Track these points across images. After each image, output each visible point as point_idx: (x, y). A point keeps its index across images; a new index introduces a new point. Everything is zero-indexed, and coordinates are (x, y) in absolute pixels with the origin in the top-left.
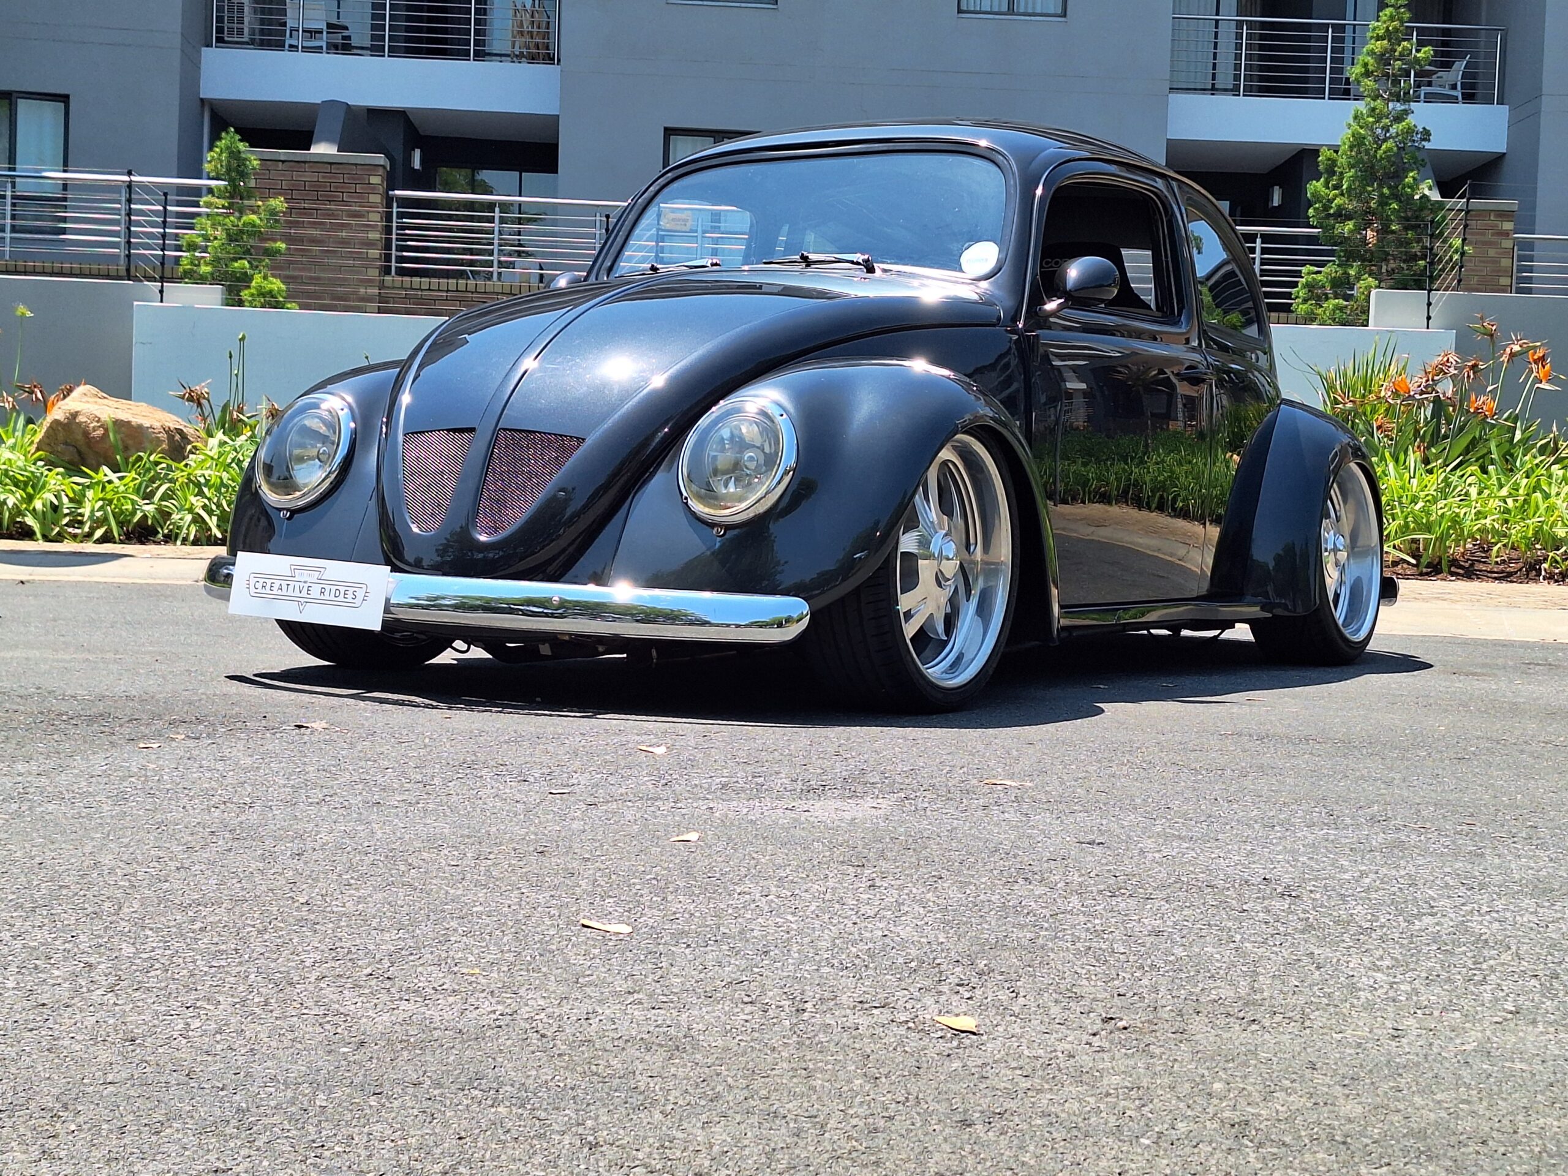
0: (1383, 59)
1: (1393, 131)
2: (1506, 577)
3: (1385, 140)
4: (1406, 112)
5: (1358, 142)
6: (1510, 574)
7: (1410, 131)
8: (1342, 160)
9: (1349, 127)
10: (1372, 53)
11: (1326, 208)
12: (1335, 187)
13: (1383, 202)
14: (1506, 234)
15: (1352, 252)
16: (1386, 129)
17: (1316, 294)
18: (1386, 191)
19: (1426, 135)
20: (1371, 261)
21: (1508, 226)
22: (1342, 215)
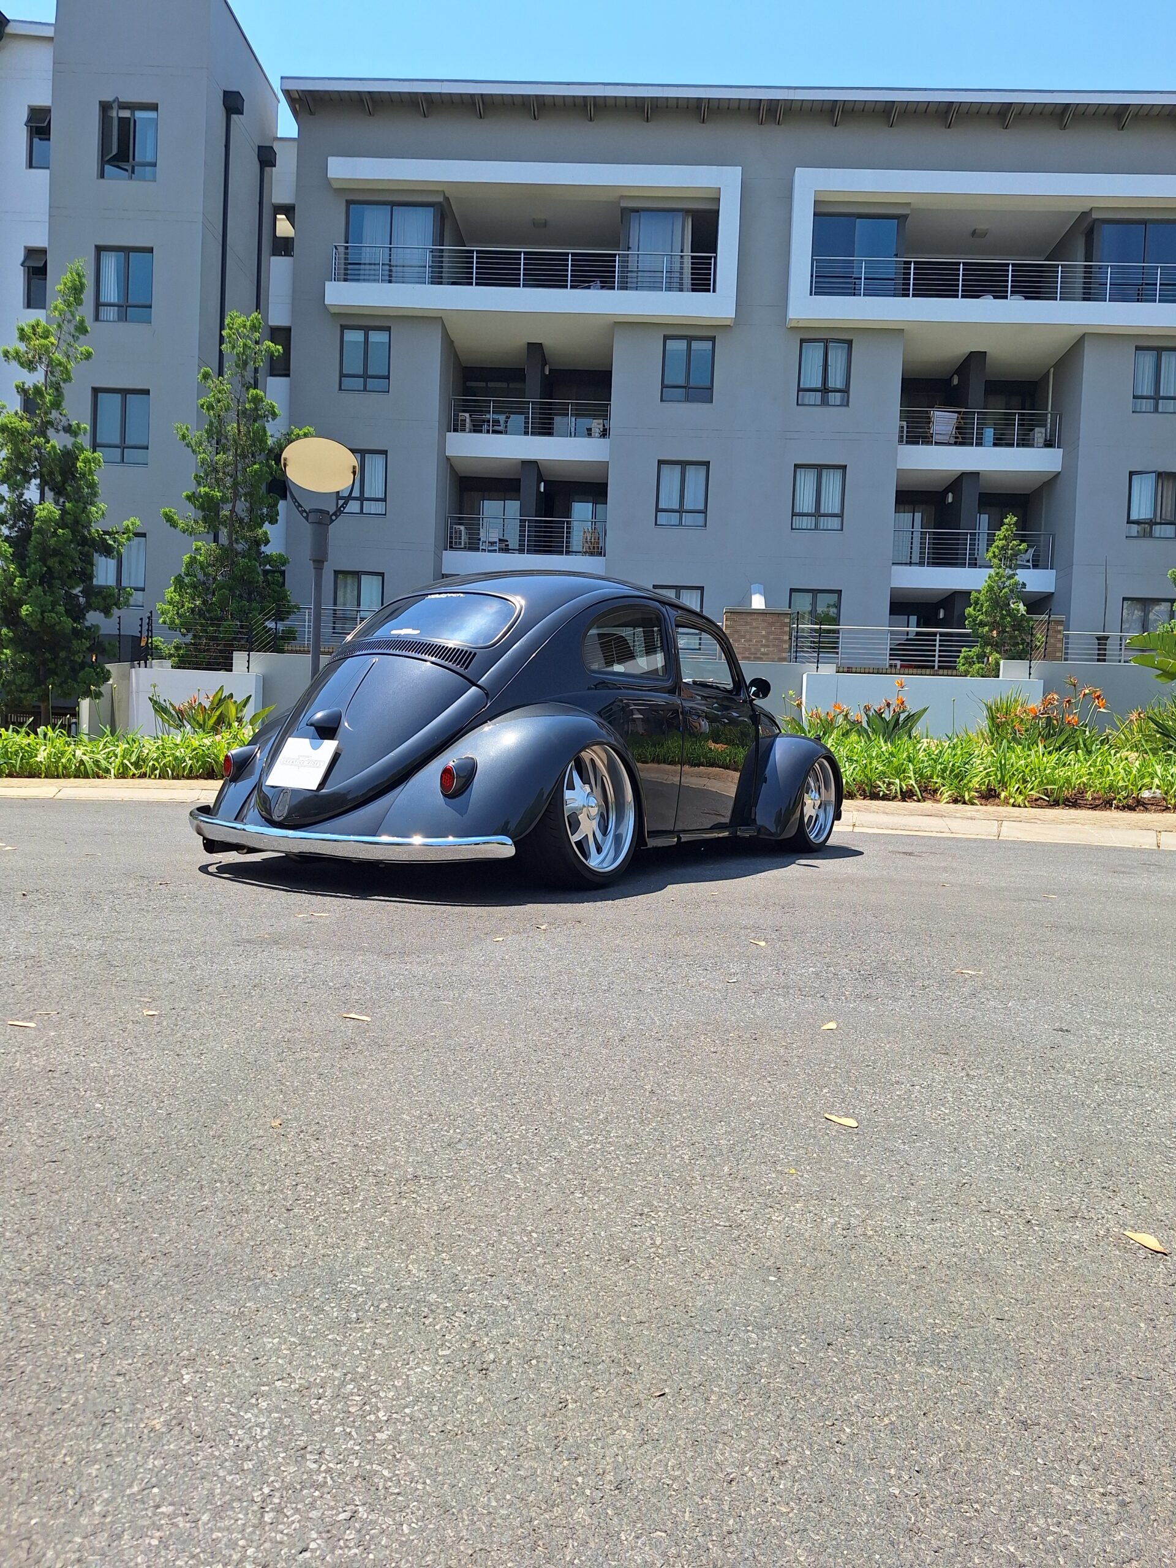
0: (1003, 548)
1: (1007, 584)
2: (1094, 807)
3: (1004, 588)
4: (1014, 574)
5: (991, 589)
6: (1097, 806)
7: (1017, 584)
8: (982, 598)
9: (986, 581)
10: (998, 547)
11: (974, 620)
12: (979, 611)
13: (1003, 617)
14: (1059, 632)
15: (987, 642)
16: (1004, 583)
17: (969, 661)
18: (1004, 612)
19: (1024, 585)
20: (997, 646)
21: (1060, 628)
22: (982, 624)
